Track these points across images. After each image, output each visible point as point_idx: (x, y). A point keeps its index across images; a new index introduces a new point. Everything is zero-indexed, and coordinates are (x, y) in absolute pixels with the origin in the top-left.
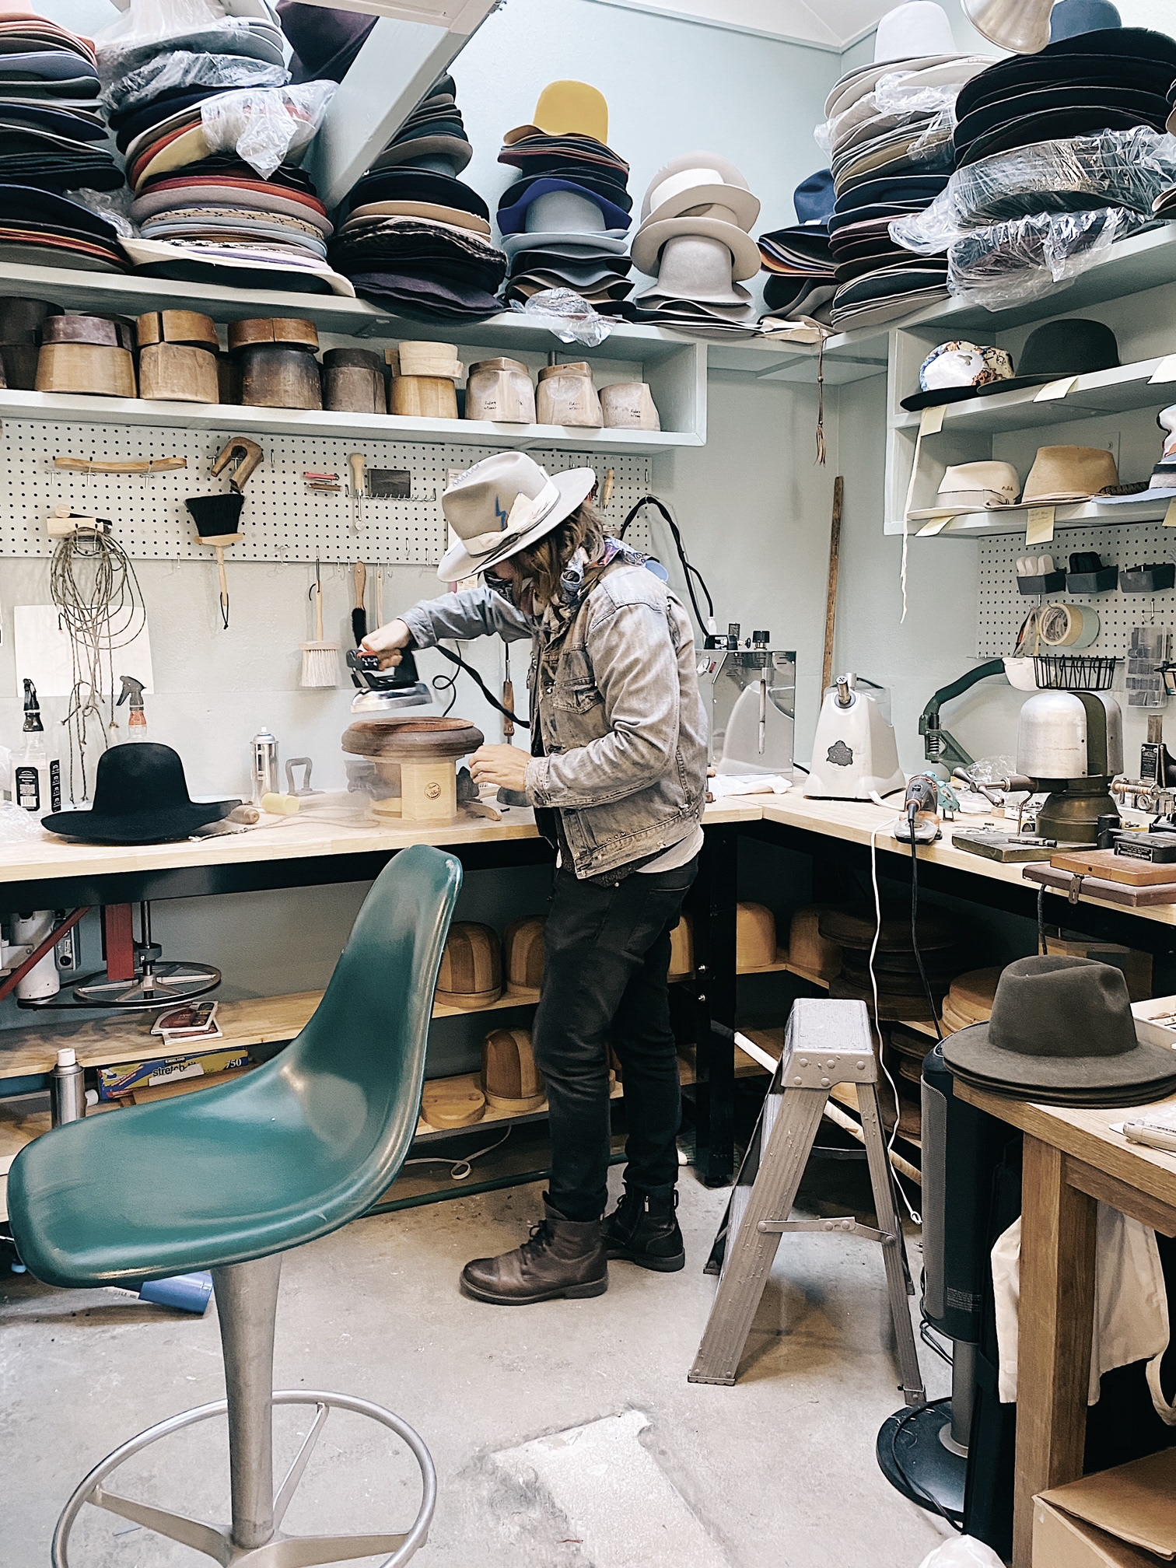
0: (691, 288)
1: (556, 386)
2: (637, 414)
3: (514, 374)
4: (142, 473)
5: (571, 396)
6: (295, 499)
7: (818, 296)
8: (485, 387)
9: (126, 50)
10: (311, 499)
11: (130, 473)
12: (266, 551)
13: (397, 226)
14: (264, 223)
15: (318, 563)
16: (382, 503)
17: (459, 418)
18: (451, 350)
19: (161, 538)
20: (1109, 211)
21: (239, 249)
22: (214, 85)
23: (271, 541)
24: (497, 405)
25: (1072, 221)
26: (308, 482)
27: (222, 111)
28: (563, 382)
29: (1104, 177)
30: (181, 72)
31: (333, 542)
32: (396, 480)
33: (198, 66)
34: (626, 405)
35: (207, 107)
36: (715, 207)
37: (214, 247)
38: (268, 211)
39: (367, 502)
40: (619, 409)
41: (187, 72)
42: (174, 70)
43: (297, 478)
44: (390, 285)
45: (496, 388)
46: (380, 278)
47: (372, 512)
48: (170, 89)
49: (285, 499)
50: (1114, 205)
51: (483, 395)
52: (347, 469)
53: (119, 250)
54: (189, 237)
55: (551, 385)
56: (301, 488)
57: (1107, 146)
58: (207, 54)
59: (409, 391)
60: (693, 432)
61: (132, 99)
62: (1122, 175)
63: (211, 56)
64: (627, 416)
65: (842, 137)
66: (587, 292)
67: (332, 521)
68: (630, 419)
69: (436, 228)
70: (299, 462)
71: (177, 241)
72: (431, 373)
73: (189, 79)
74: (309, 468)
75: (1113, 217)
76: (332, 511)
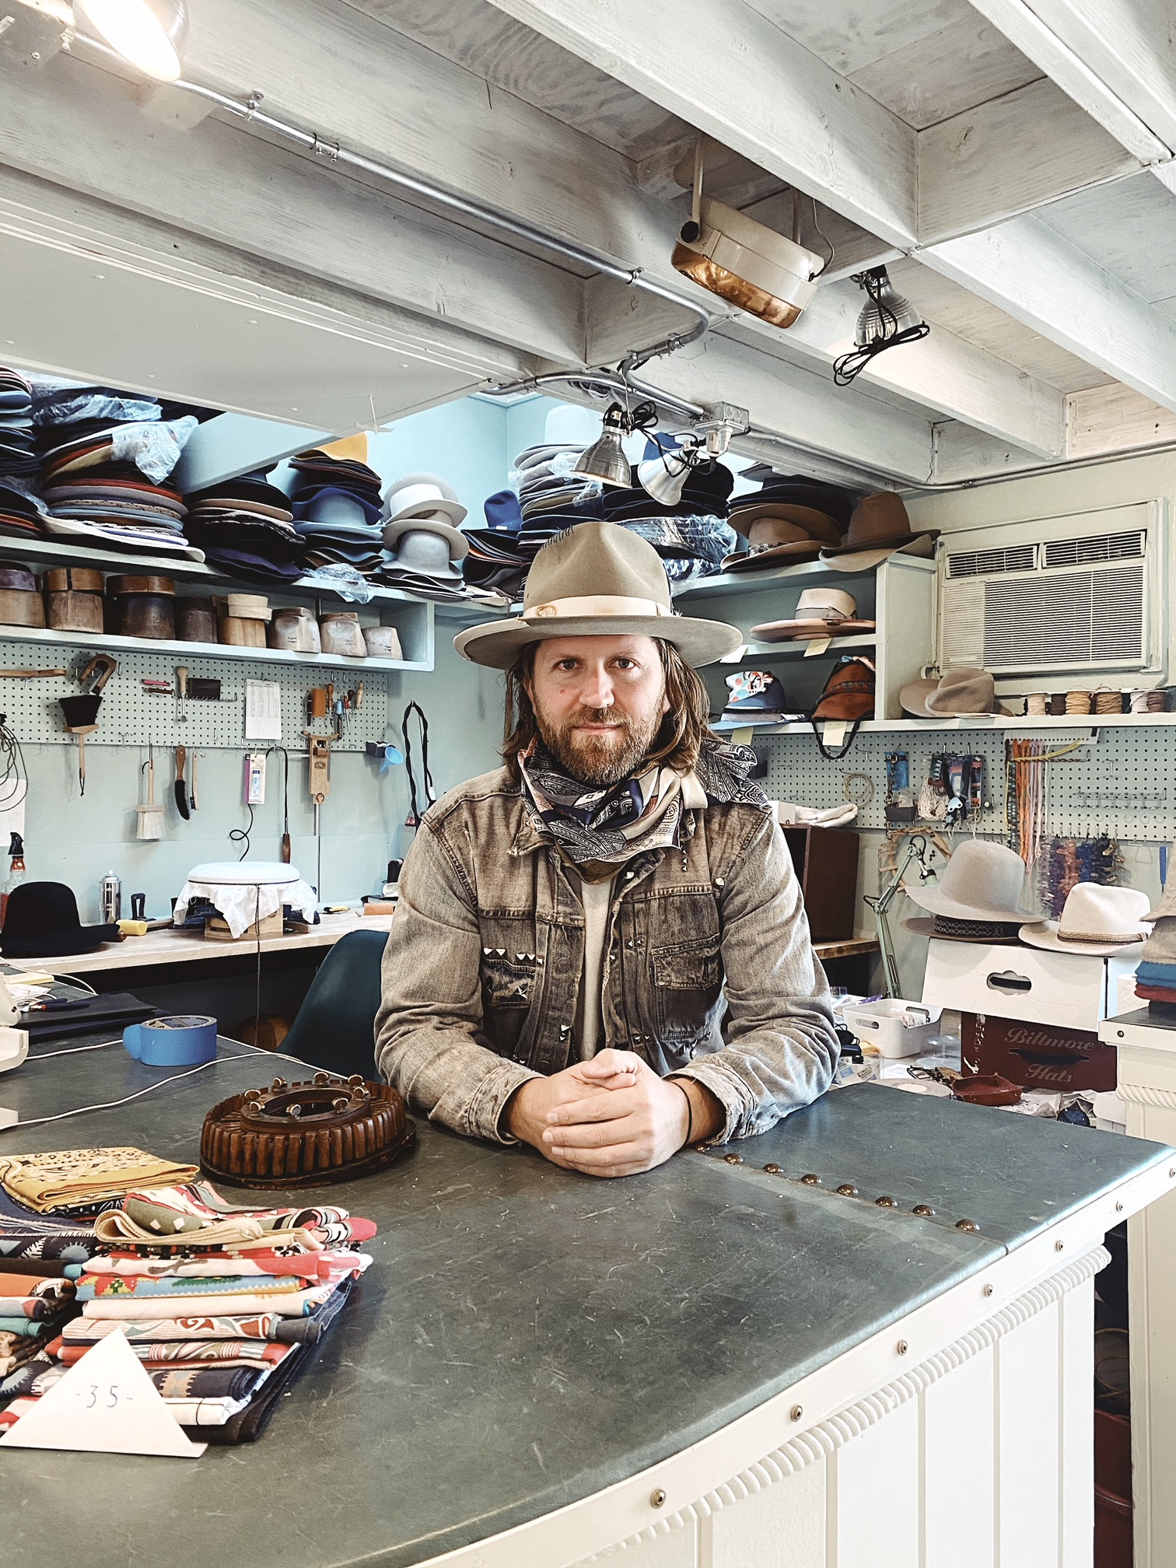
0: (425, 566)
1: (335, 627)
2: (389, 648)
3: (308, 619)
4: (23, 679)
5: (347, 635)
6: (135, 699)
7: (503, 574)
8: (286, 627)
9: (57, 389)
10: (147, 698)
11: (14, 678)
12: (113, 737)
13: (238, 517)
14: (150, 514)
15: (151, 746)
16: (198, 703)
17: (268, 647)
18: (264, 600)
19: (35, 726)
20: (696, 561)
21: (134, 530)
22: (121, 419)
23: (116, 730)
24: (298, 640)
25: (676, 565)
26: (146, 687)
27: (127, 438)
28: (339, 625)
29: (692, 542)
30: (98, 409)
31: (161, 731)
32: (209, 686)
33: (110, 407)
34: (381, 642)
35: (117, 435)
36: (438, 513)
37: (117, 528)
38: (154, 504)
39: (187, 702)
40: (376, 645)
41: (102, 410)
42: (94, 407)
43: (137, 683)
44: (231, 557)
45: (297, 628)
46: (224, 552)
47: (190, 709)
48: (88, 419)
49: (128, 699)
50: (699, 557)
51: (286, 632)
52: (174, 678)
53: (40, 523)
54: (98, 519)
55: (332, 627)
56: (140, 691)
57: (694, 524)
58: (117, 399)
59: (236, 629)
60: (426, 660)
61: (57, 422)
62: (702, 540)
63: (120, 400)
64: (382, 650)
65: (528, 484)
66: (360, 566)
67: (162, 716)
68: (384, 651)
69: (265, 521)
70: (139, 672)
71: (89, 522)
72: (253, 617)
73: (104, 414)
74: (146, 677)
75: (697, 564)
76: (161, 708)
